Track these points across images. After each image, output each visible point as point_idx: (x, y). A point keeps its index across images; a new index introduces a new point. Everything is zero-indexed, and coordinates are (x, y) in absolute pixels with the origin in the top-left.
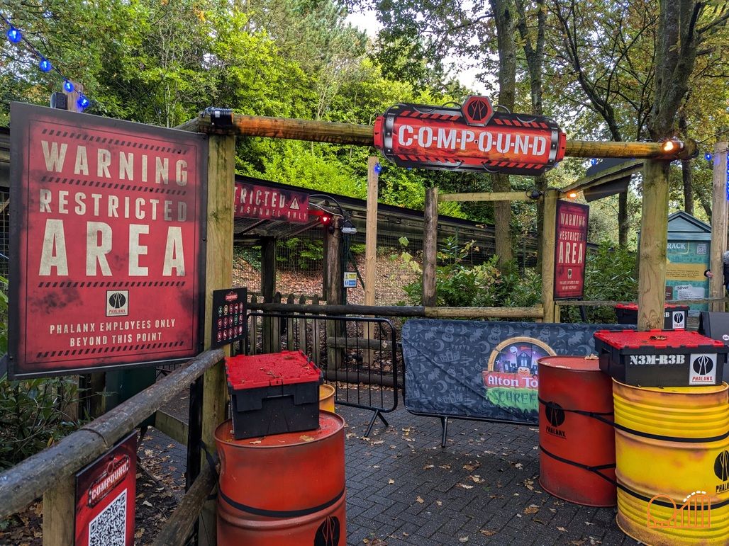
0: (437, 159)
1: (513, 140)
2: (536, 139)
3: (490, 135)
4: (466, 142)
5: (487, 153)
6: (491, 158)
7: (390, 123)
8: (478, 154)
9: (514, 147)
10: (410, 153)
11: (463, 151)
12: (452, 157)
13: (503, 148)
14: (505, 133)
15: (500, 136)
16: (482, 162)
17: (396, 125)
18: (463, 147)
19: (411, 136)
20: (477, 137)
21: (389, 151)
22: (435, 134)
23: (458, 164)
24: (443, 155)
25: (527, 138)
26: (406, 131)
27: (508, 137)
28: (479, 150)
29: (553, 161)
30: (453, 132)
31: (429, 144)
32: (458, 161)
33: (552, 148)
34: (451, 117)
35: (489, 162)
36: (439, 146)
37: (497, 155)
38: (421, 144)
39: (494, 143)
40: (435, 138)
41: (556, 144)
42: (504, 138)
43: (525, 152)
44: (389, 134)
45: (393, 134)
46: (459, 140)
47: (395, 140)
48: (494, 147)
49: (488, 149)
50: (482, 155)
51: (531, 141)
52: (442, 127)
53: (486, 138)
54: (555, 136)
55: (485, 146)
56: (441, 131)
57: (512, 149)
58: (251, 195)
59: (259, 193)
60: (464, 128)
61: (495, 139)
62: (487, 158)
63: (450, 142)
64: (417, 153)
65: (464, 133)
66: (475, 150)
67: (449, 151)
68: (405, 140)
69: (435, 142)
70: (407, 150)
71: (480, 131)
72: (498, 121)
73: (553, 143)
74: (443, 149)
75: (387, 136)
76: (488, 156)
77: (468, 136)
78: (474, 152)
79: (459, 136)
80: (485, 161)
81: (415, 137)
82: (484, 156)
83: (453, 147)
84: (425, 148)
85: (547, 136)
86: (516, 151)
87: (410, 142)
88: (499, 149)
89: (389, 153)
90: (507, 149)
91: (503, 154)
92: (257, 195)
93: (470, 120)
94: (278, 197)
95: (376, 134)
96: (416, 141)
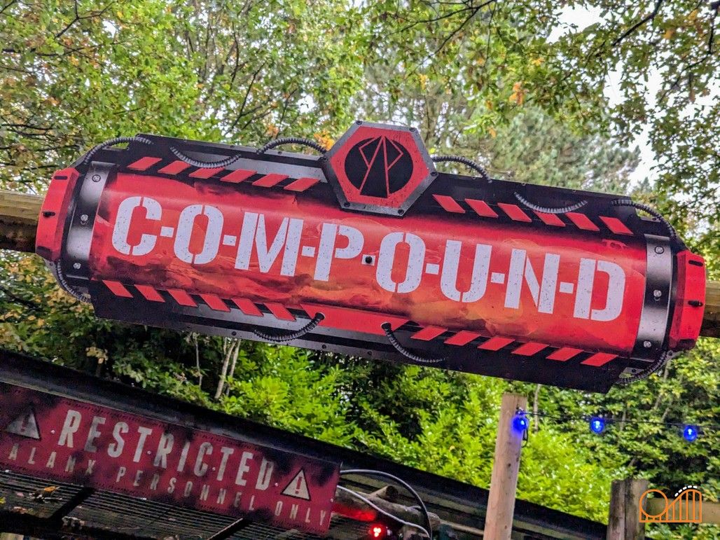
0: (230, 304)
1: (500, 263)
2: (588, 265)
3: (417, 245)
4: (335, 261)
5: (406, 299)
6: (418, 313)
7: (95, 187)
8: (373, 298)
9: (503, 288)
10: (141, 277)
11: (321, 286)
12: (283, 302)
13: (463, 284)
14: (471, 241)
15: (453, 248)
16: (387, 326)
17: (112, 194)
18: (322, 273)
19: (153, 228)
20: (372, 246)
21: (77, 266)
22: (233, 227)
23: (300, 323)
24: (253, 293)
25: (552, 261)
26: (140, 212)
27: (483, 252)
28: (376, 288)
29: (655, 344)
30: (293, 225)
31: (207, 255)
32: (303, 314)
33: (650, 301)
34: (289, 181)
35: (412, 327)
36: (242, 263)
37: (439, 306)
38: (182, 252)
39: (433, 269)
40: (230, 240)
41: (664, 288)
42: (467, 256)
43: (546, 306)
44: (85, 218)
45: (99, 219)
46: (308, 252)
47: (102, 238)
48: (430, 281)
49: (410, 285)
50: (387, 302)
51: (568, 273)
52: (255, 207)
53: (402, 253)
54: (659, 262)
55: (398, 276)
56: (253, 220)
57: (496, 292)
58: (185, 452)
59: (206, 448)
60: (330, 216)
61: (435, 253)
62: (403, 314)
63: (281, 256)
64: (165, 279)
65: (329, 230)
66: (362, 284)
67: (273, 282)
68: (133, 239)
69: (228, 252)
70: (134, 267)
71: (386, 229)
72: (448, 203)
73: (651, 286)
74: (253, 275)
75: (78, 223)
76: (409, 308)
77: (342, 242)
78: (359, 291)
79: (311, 237)
80: (397, 322)
81: (166, 232)
82: (395, 305)
83: (288, 270)
84: (193, 265)
85: (630, 262)
86: (512, 300)
87: (147, 245)
88: (449, 288)
89: (77, 272)
90: (477, 291)
91: (464, 307)
92: (201, 453)
93: (351, 192)
94: (254, 465)
95: (47, 215)
96: (166, 245)
